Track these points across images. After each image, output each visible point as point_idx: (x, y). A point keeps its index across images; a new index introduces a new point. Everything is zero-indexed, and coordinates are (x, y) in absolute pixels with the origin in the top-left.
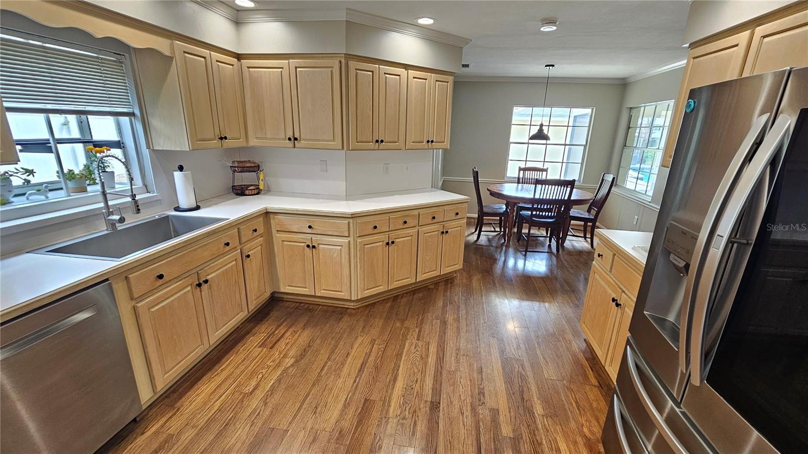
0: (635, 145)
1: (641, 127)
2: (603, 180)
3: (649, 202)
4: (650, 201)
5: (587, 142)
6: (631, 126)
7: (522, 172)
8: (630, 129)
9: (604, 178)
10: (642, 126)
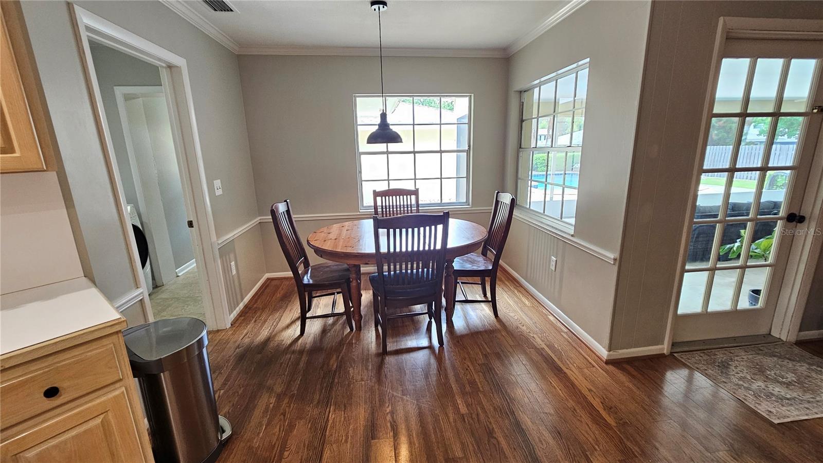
0: (533, 145)
1: (538, 118)
2: (497, 202)
3: (572, 236)
4: (572, 233)
5: (469, 146)
6: (524, 118)
7: (379, 199)
8: (524, 123)
9: (498, 200)
10: (540, 115)
